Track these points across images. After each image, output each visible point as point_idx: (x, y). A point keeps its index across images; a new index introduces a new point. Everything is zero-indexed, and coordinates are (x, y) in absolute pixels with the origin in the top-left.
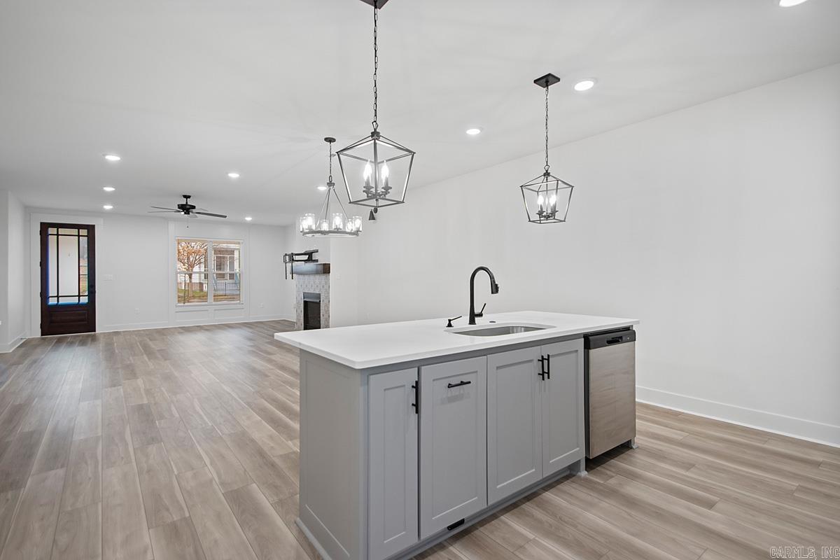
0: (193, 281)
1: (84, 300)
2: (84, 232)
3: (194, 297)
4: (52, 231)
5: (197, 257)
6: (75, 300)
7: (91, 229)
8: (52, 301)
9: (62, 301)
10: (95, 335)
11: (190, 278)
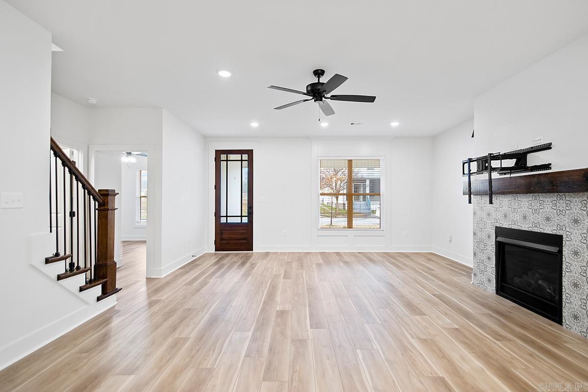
0: (339, 202)
1: (245, 220)
2: (245, 157)
3: (339, 214)
4: (223, 157)
5: (342, 184)
6: (238, 220)
7: (250, 153)
8: (223, 220)
9: (230, 220)
10: (252, 253)
11: (337, 200)
